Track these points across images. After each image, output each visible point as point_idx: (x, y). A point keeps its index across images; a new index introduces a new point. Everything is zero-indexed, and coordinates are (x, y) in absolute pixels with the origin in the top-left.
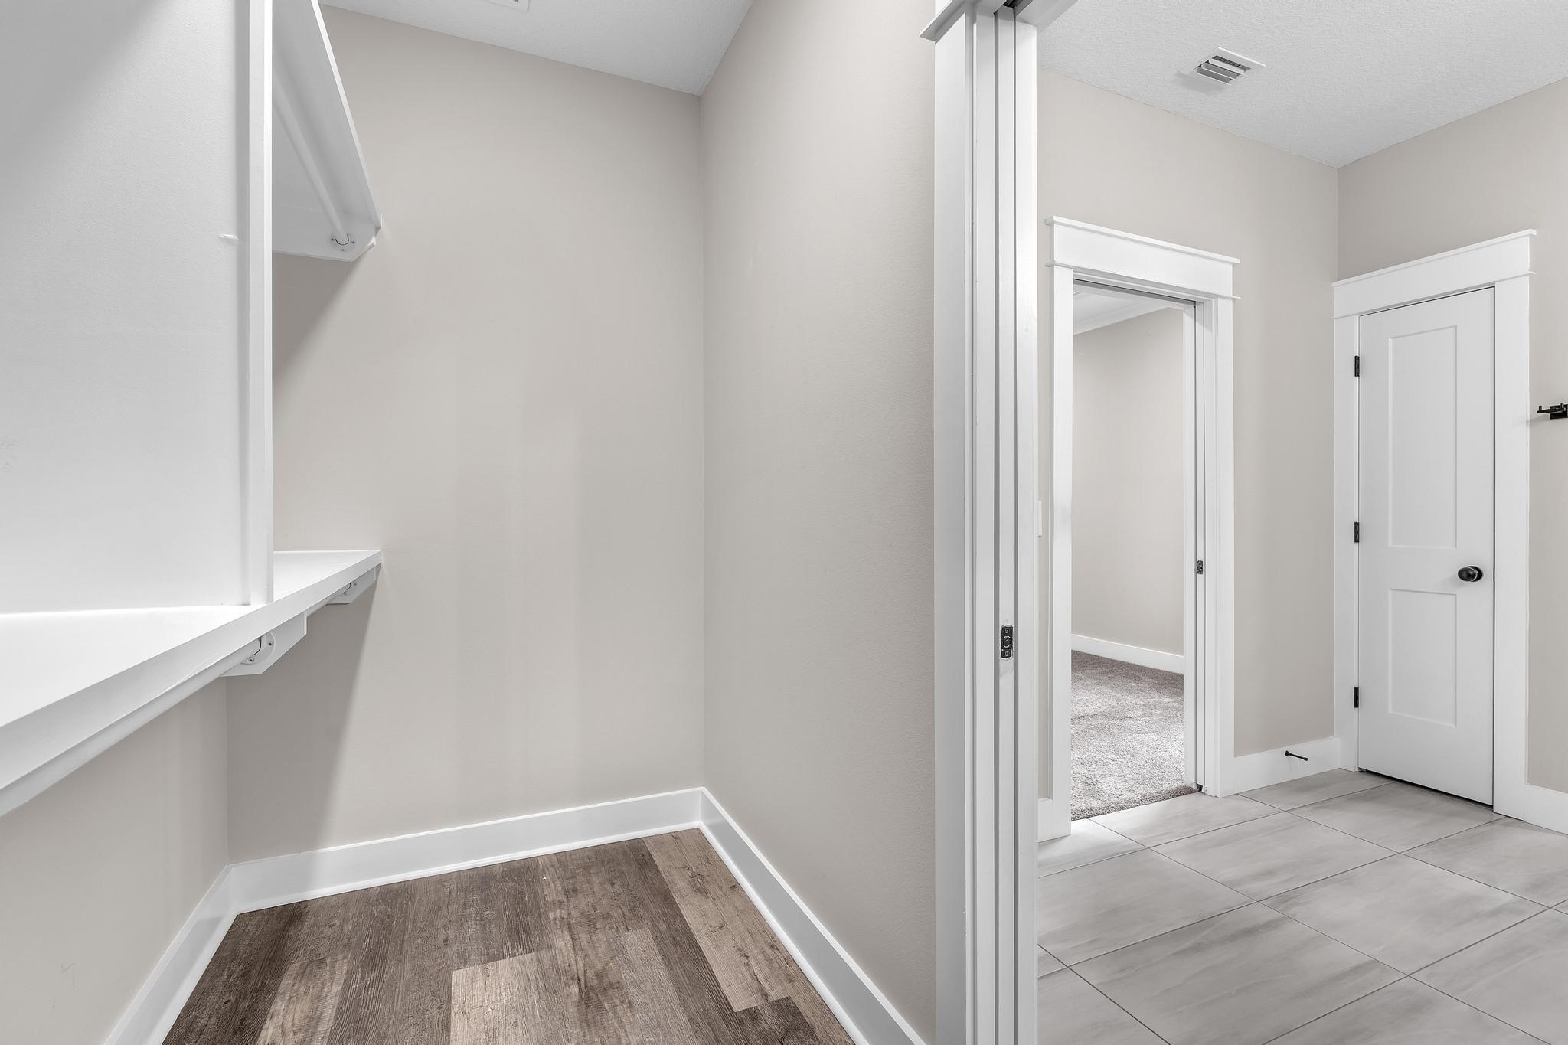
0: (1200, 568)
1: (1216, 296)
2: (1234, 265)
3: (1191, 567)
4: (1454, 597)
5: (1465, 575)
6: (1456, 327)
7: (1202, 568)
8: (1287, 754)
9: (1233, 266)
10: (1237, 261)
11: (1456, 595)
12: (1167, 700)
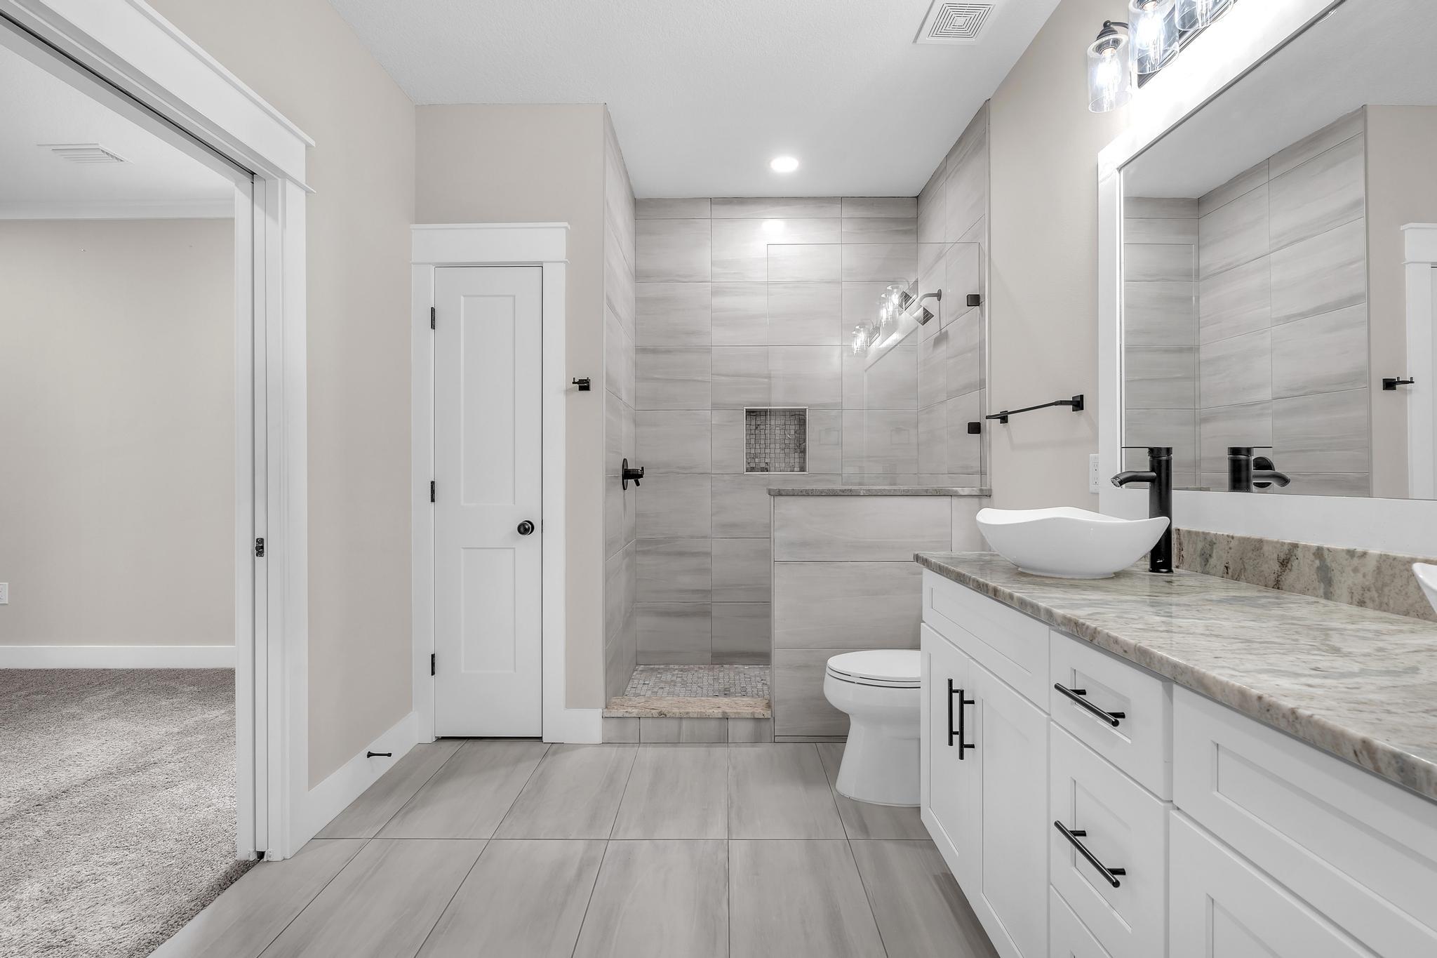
0: (260, 548)
1: (284, 175)
2: (308, 146)
3: (248, 547)
4: (512, 550)
5: (522, 529)
6: (515, 296)
7: (262, 547)
8: (370, 755)
9: (306, 146)
10: (313, 143)
11: (514, 548)
12: (216, 713)
